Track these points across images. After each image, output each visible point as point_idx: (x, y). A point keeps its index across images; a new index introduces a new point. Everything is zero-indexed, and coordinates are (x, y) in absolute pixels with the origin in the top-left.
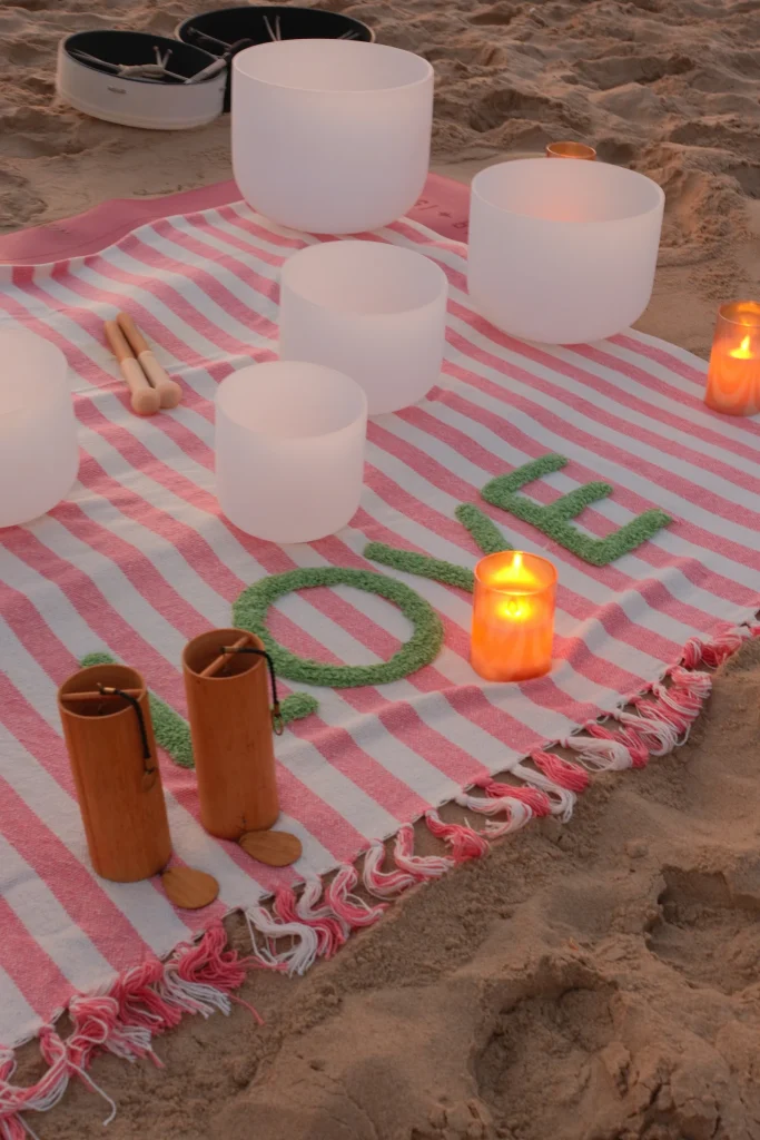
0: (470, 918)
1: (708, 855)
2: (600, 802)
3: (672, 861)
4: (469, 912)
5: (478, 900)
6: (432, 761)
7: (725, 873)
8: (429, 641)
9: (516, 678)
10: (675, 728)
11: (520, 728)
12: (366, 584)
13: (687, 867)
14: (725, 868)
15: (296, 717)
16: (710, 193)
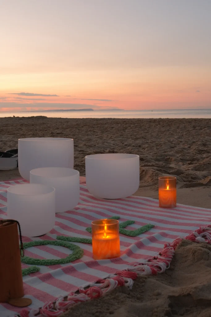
0: (97, 314)
1: (184, 290)
2: (142, 282)
3: (171, 294)
4: (97, 312)
5: (100, 309)
6: (81, 278)
7: (191, 293)
8: (78, 253)
9: (109, 258)
10: (165, 263)
11: (111, 269)
12: (57, 243)
13: (177, 295)
14: (190, 292)
15: (31, 272)
16: (152, 173)
